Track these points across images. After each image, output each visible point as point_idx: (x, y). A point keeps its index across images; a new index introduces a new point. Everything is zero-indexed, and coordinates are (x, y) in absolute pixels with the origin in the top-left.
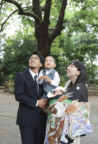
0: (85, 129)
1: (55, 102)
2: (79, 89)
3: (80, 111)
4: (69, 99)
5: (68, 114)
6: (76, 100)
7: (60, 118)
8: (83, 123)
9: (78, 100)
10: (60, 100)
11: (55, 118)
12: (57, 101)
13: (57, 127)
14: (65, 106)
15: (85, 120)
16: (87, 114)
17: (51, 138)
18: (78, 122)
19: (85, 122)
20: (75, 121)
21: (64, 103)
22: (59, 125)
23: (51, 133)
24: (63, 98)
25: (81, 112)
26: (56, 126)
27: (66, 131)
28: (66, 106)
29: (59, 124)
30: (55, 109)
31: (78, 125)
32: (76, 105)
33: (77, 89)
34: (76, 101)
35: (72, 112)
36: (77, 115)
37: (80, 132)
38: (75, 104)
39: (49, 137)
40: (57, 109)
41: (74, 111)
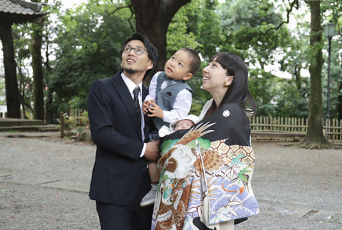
0: (240, 207)
1: (173, 144)
2: (228, 115)
3: (230, 165)
4: (204, 137)
5: (201, 170)
6: (220, 140)
7: (182, 181)
8: (236, 192)
9: (224, 140)
10: (184, 140)
11: (171, 180)
12: (177, 143)
13: (174, 200)
14: (195, 154)
15: (241, 185)
16: (246, 174)
17: (161, 226)
18: (225, 190)
19: (241, 190)
20: (217, 187)
21: (192, 147)
22: (180, 197)
23: (162, 215)
24: (192, 135)
25: (231, 168)
26: (172, 199)
27: (196, 209)
28: (198, 153)
29: (180, 193)
30: (173, 160)
31: (223, 196)
32: (220, 152)
33: (224, 115)
34: (221, 143)
35: (212, 167)
36: (222, 175)
37: (230, 213)
38: (217, 148)
39: (158, 224)
40: (176, 159)
41: (215, 164)
